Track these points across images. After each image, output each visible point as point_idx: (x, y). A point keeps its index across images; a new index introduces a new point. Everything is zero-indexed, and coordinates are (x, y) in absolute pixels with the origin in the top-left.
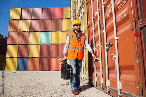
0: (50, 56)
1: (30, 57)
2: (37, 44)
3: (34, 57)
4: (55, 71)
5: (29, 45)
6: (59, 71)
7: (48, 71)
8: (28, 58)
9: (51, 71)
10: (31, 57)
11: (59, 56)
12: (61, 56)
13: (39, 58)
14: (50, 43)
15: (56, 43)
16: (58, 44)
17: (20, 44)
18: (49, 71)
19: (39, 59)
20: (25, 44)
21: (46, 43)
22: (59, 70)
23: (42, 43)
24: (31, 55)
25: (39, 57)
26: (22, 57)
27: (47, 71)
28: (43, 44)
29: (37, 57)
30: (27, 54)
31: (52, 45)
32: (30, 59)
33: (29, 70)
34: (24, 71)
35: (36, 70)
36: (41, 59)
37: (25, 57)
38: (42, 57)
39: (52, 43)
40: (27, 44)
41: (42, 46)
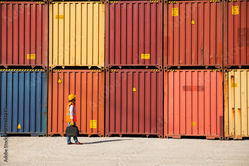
0: (159, 64)
1: (56, 64)
3: (78, 64)
4: (183, 137)
6: (204, 138)
7: (151, 136)
9: (163, 137)
10: (59, 68)
11: (207, 64)
12: (218, 65)
13: (104, 71)
18: (155, 136)
19: (102, 75)
22: (207, 134)
25: (101, 65)
26: (15, 64)
27: (145, 136)
29: (90, 65)
30: (39, 48)
31: (170, 6)
32: (55, 75)
33: (54, 132)
34: (29, 135)
35: (89, 133)
36: (113, 75)
37: (30, 67)
38: (117, 68)
41: (118, 6)
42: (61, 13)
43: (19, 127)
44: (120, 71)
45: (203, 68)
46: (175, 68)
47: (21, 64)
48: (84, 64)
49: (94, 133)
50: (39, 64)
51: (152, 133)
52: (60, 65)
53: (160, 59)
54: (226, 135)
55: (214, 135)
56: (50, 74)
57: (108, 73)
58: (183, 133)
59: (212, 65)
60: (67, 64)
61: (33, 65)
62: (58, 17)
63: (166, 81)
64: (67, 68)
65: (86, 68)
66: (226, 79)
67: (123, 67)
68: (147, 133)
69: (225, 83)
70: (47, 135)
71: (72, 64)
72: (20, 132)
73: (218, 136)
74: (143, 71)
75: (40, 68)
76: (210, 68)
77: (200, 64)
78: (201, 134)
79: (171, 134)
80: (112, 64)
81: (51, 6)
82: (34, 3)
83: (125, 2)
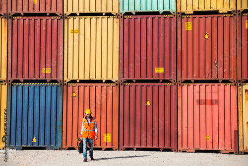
0: (173, 78)
1: (71, 78)
2: (104, 11)
3: (93, 78)
4: (197, 151)
5: (64, 17)
6: (218, 152)
7: (165, 150)
8: (64, 85)
9: (177, 150)
10: (74, 81)
11: (220, 78)
12: (233, 78)
13: (118, 84)
14: (173, 9)
15: (202, 9)
16: (216, 12)
17: (20, 11)
18: (169, 150)
19: (116, 89)
20: (45, 15)
21: (149, 10)
22: (221, 149)
23: (132, 10)
24: (74, 70)
25: (115, 78)
26: (31, 78)
28: (138, 13)
29: (104, 79)
30: (54, 62)
31: (184, 20)
32: (70, 89)
33: (69, 146)
34: (44, 149)
35: (103, 146)
36: (127, 88)
37: (45, 81)
38: (131, 81)
39: (184, 10)
40: (53, 11)
41: (132, 21)
42: (76, 28)
43: (35, 140)
44: (133, 85)
45: (217, 81)
46: (189, 82)
47: (37, 78)
48: (98, 78)
49: (109, 147)
50: (54, 78)
51: (167, 147)
52: (74, 79)
53: (173, 73)
54: (241, 149)
55: (229, 149)
56: (65, 87)
57: (122, 87)
58: (197, 147)
59: (226, 78)
60: (82, 78)
61: (48, 79)
62: (73, 31)
63: (179, 95)
64: (81, 81)
65: (100, 81)
66: (240, 93)
67: (138, 81)
68: (161, 147)
69: (240, 97)
70: (61, 149)
71: (87, 78)
73: (233, 150)
74: (157, 84)
75: (55, 81)
76: (224, 81)
78: (216, 148)
79: (185, 148)
80: (126, 78)
81: (66, 21)
82: (50, 18)
83: (139, 17)
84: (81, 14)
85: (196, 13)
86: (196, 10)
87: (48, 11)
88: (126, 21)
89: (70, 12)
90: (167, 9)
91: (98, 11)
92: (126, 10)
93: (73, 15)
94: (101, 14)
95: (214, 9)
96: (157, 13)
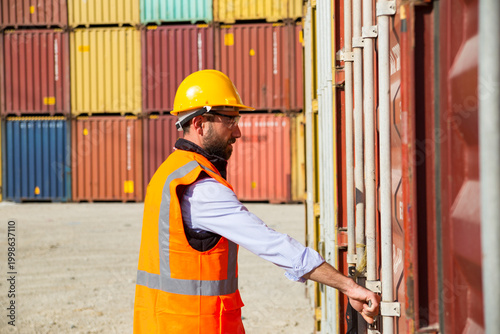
1: (81, 110)
2: (121, 21)
3: (109, 110)
5: (69, 30)
6: (267, 202)
8: (71, 119)
10: (85, 115)
11: (270, 107)
12: (285, 108)
13: (140, 118)
14: (208, 18)
15: (246, 17)
16: (263, 21)
17: (13, 23)
19: (138, 123)
20: (44, 27)
21: (179, 18)
22: (271, 198)
23: (156, 19)
24: (84, 100)
25: (138, 110)
26: (30, 111)
28: (164, 24)
29: (123, 110)
30: (59, 90)
31: (223, 31)
32: (80, 125)
33: (81, 197)
34: (49, 201)
35: (124, 198)
36: (152, 123)
37: (48, 115)
38: (157, 113)
39: (222, 18)
40: (56, 22)
41: (157, 34)
42: (86, 44)
43: (38, 191)
44: (160, 118)
45: (265, 112)
47: (38, 111)
48: (116, 110)
49: (131, 198)
50: (59, 111)
52: (85, 111)
54: (294, 198)
55: (280, 198)
56: (74, 122)
57: (145, 121)
59: (277, 107)
60: (95, 110)
61: (52, 112)
62: (82, 49)
64: (94, 115)
65: (118, 114)
66: (293, 126)
69: (293, 131)
70: (72, 201)
71: (101, 110)
72: (39, 198)
73: (285, 200)
75: (61, 115)
76: (274, 112)
77: (262, 107)
78: (264, 198)
80: (151, 109)
81: (72, 35)
82: (51, 32)
83: (166, 28)
84: (92, 26)
85: (239, 22)
86: (239, 18)
87: (49, 23)
88: (149, 34)
89: (77, 23)
90: (201, 18)
91: (113, 21)
92: (149, 19)
93: (82, 27)
94: (116, 25)
95: (261, 16)
96: (189, 23)
